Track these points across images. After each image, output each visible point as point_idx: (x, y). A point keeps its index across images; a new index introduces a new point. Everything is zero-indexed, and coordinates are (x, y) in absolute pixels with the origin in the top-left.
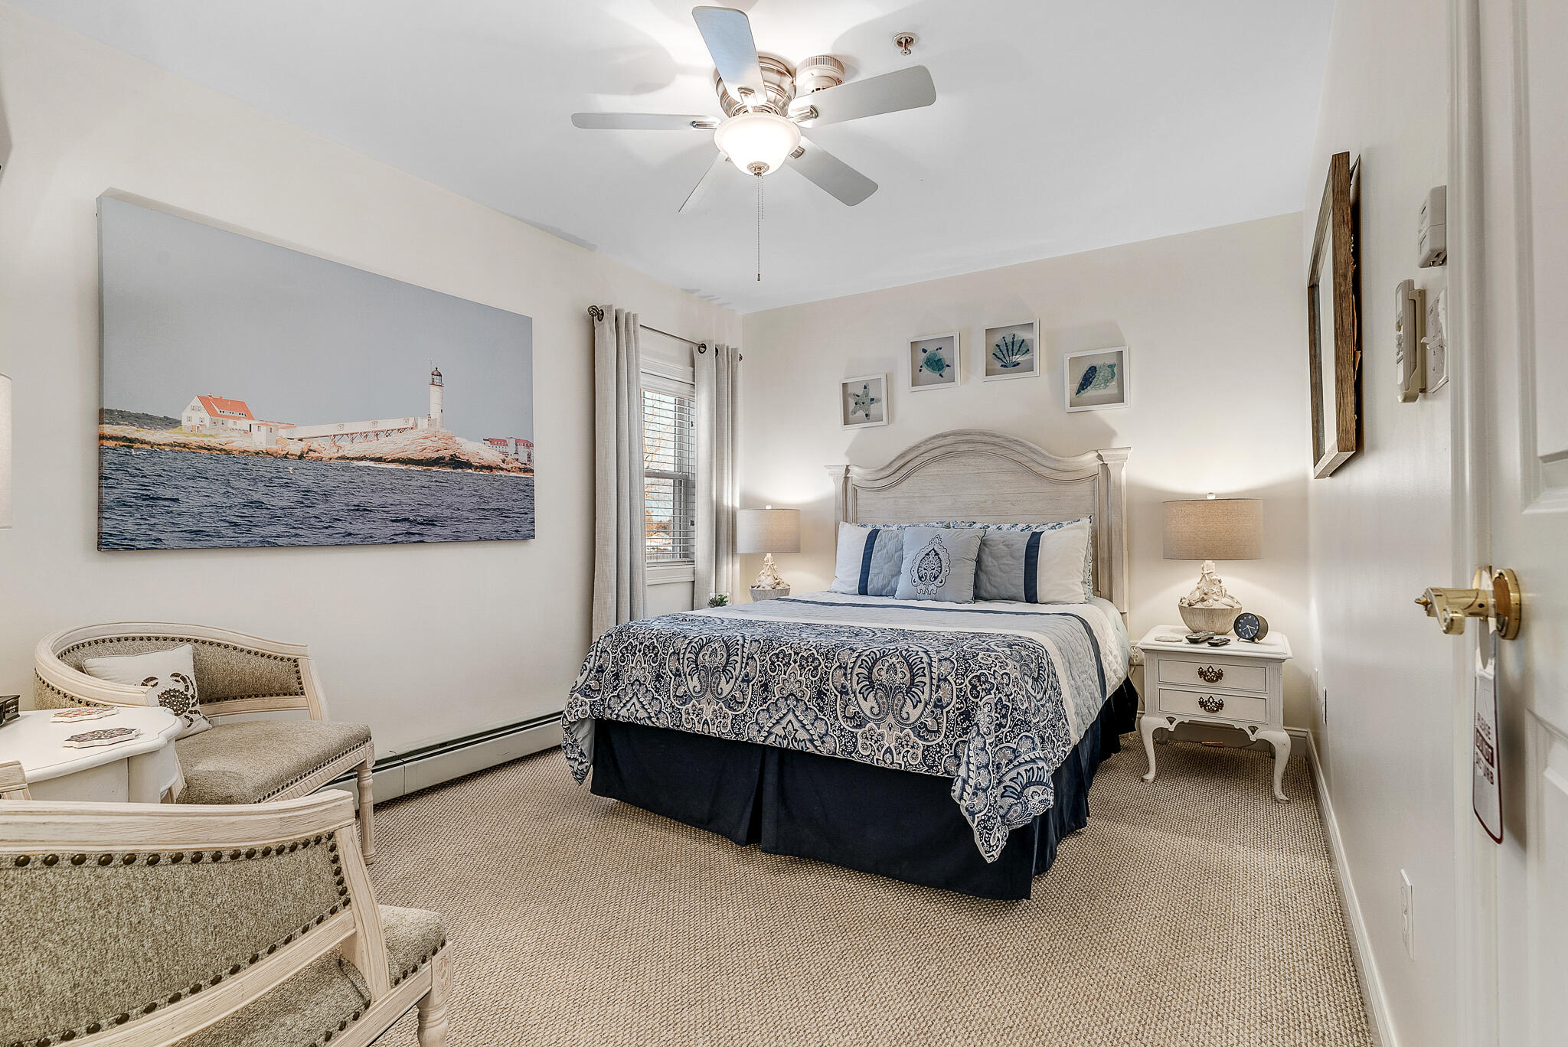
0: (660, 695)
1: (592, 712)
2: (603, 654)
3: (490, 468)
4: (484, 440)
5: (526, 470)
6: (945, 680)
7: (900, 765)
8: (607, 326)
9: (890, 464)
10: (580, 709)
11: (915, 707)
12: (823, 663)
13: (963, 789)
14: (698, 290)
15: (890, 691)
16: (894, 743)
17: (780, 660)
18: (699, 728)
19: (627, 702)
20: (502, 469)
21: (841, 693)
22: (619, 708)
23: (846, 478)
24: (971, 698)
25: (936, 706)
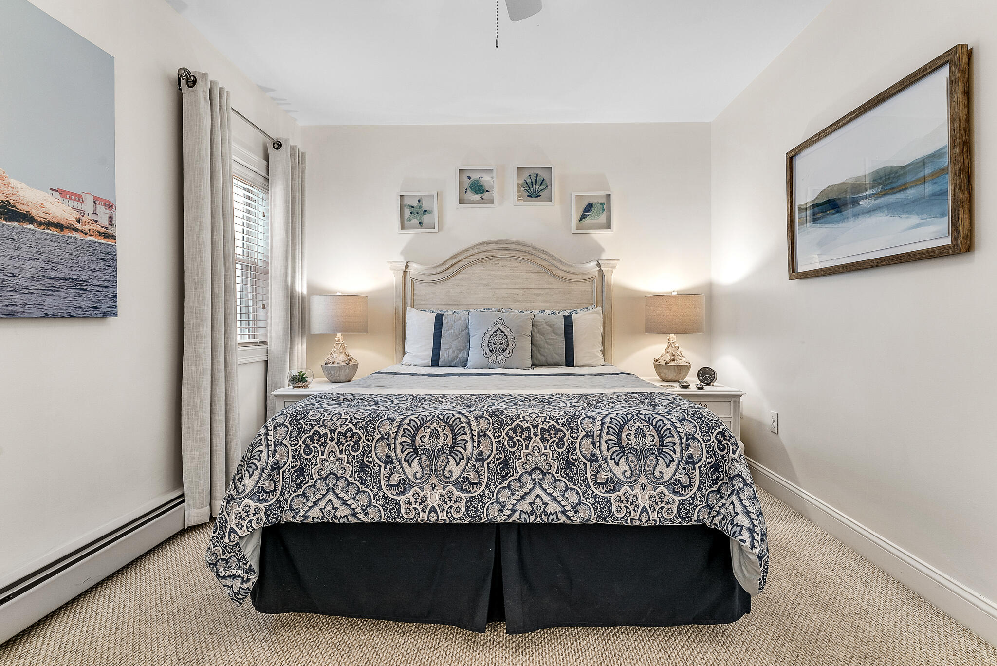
0: (367, 487)
1: (267, 518)
2: (278, 448)
3: (60, 227)
4: (52, 190)
5: (107, 236)
6: (694, 438)
7: (656, 521)
8: (201, 94)
9: (445, 262)
10: (254, 518)
11: (668, 466)
12: (568, 434)
13: (753, 539)
14: (273, 90)
15: (641, 454)
16: (648, 502)
17: (519, 434)
18: (424, 517)
19: (319, 500)
20: (77, 230)
21: (591, 461)
22: (307, 508)
23: (405, 272)
24: (719, 452)
25: (687, 463)
